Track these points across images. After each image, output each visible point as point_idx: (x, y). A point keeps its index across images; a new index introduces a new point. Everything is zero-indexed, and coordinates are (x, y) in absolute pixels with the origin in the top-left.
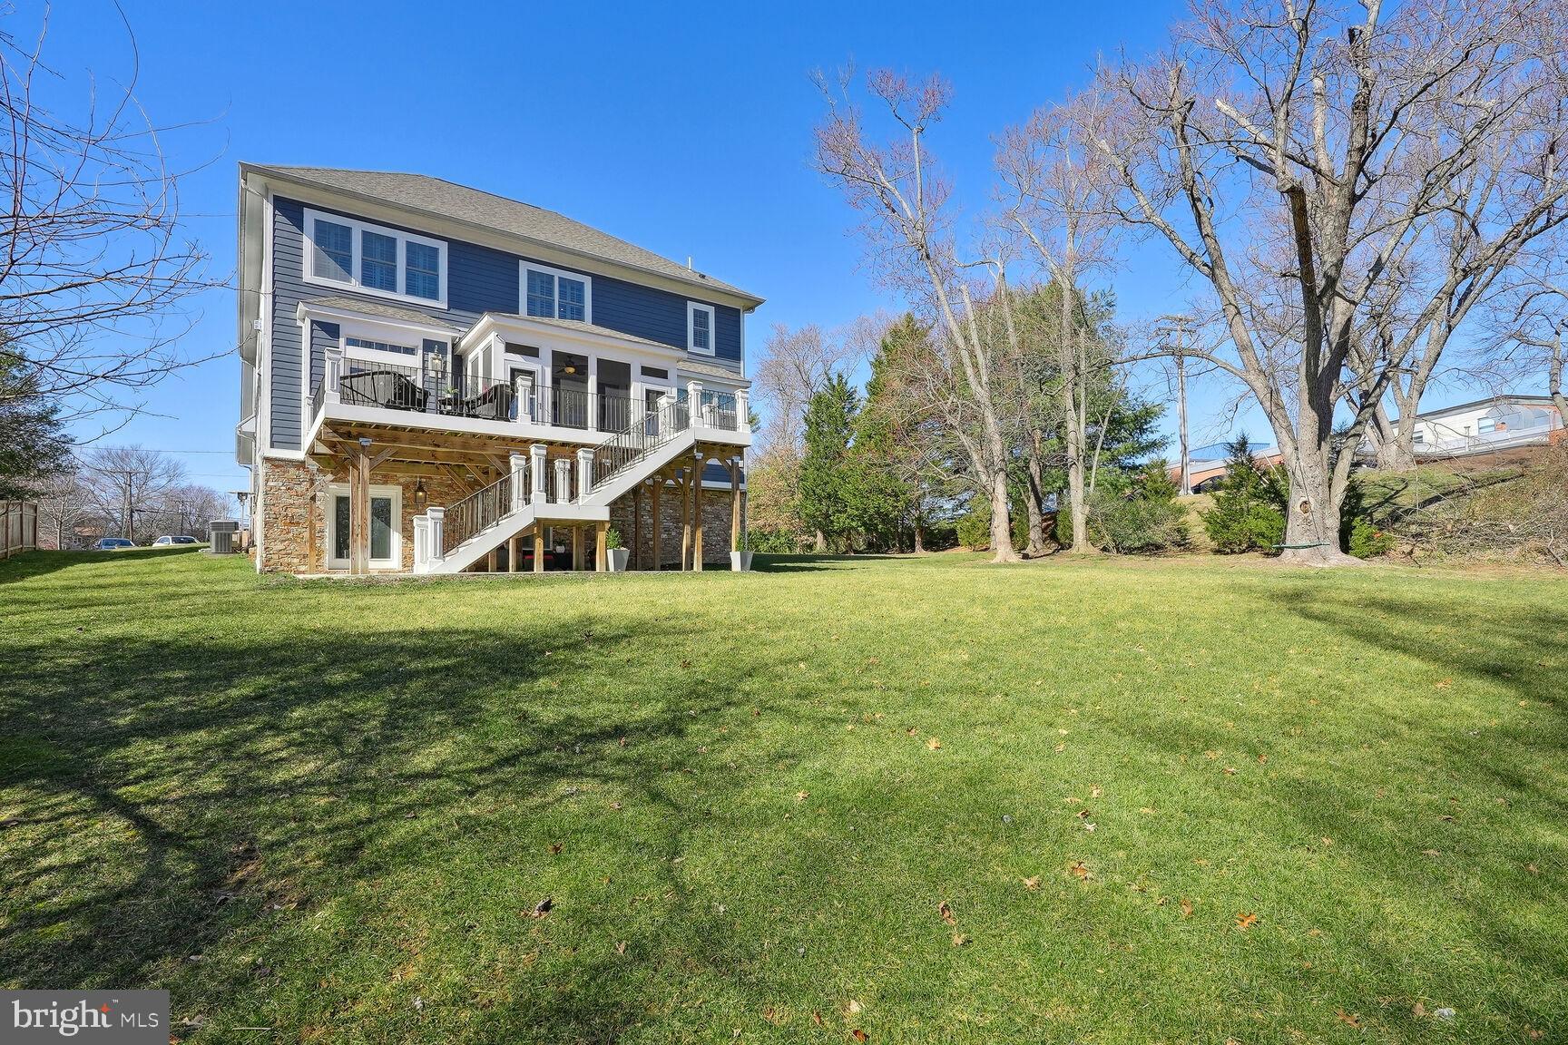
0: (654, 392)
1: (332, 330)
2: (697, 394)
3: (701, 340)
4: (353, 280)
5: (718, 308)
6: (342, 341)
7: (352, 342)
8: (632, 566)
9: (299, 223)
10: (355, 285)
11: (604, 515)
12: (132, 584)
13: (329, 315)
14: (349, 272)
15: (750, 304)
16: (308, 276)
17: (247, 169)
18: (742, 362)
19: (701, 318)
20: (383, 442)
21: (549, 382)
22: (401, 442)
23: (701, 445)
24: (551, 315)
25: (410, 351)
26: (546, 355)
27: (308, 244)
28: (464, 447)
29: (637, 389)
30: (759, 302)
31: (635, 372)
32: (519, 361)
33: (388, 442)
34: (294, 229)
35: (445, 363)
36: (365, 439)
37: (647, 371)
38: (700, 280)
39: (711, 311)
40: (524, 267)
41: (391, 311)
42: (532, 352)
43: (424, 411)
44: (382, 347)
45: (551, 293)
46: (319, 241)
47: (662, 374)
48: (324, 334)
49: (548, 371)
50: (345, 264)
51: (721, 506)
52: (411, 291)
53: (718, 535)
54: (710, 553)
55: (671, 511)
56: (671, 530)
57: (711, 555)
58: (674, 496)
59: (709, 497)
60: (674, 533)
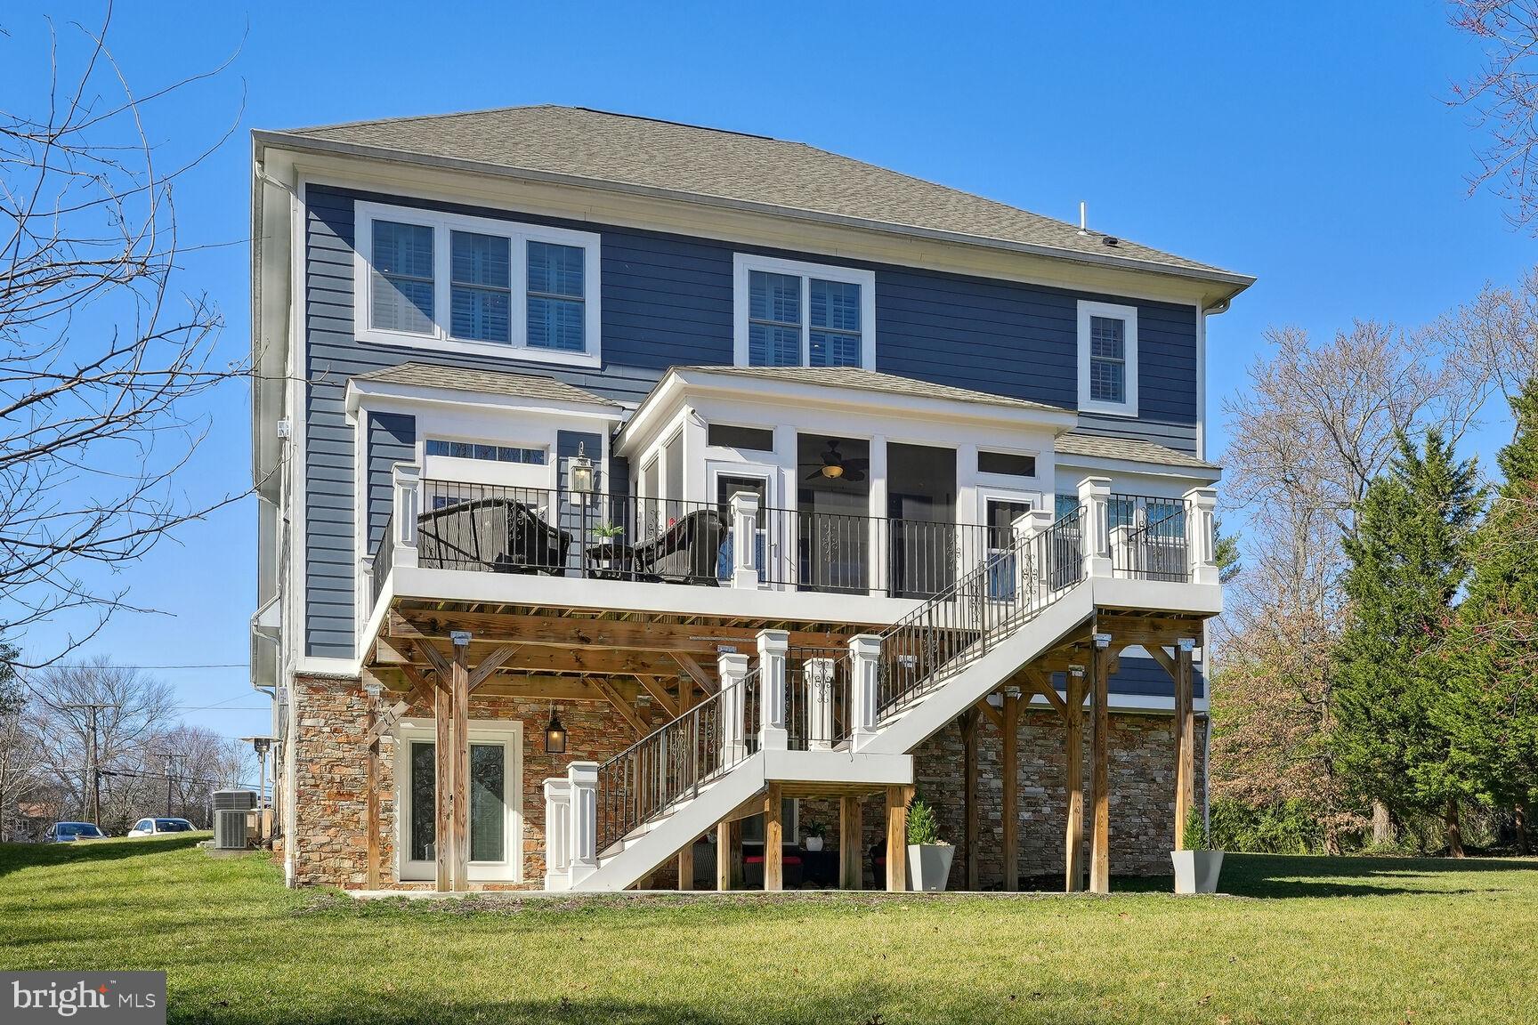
0: (1004, 505)
1: (400, 427)
2: (1099, 505)
3: (1107, 387)
4: (437, 328)
5: (1145, 307)
6: (420, 446)
7: (436, 448)
8: (959, 880)
9: (346, 231)
10: (440, 338)
11: (901, 772)
12: (103, 903)
13: (396, 400)
14: (429, 312)
15: (1218, 292)
16: (363, 330)
17: (266, 141)
18: (1199, 426)
19: (1107, 333)
20: (491, 636)
21: (791, 501)
22: (521, 637)
23: (1107, 617)
24: (794, 360)
25: (535, 457)
26: (786, 445)
27: (362, 268)
28: (633, 642)
29: (970, 504)
30: (1239, 286)
31: (966, 465)
32: (736, 461)
33: (499, 636)
34: (340, 243)
35: (598, 474)
36: (461, 634)
37: (990, 462)
38: (1105, 251)
39: (1130, 316)
40: (743, 265)
41: (502, 380)
42: (758, 440)
43: (561, 573)
44: (485, 452)
45: (795, 314)
46: (378, 262)
47: (1023, 466)
48: (389, 437)
49: (791, 477)
50: (423, 299)
51: (1151, 750)
52: (535, 339)
53: (1144, 813)
54: (1125, 853)
55: (1041, 762)
56: (1040, 802)
57: (1128, 856)
58: (1047, 729)
59: (1124, 731)
60: (1046, 810)
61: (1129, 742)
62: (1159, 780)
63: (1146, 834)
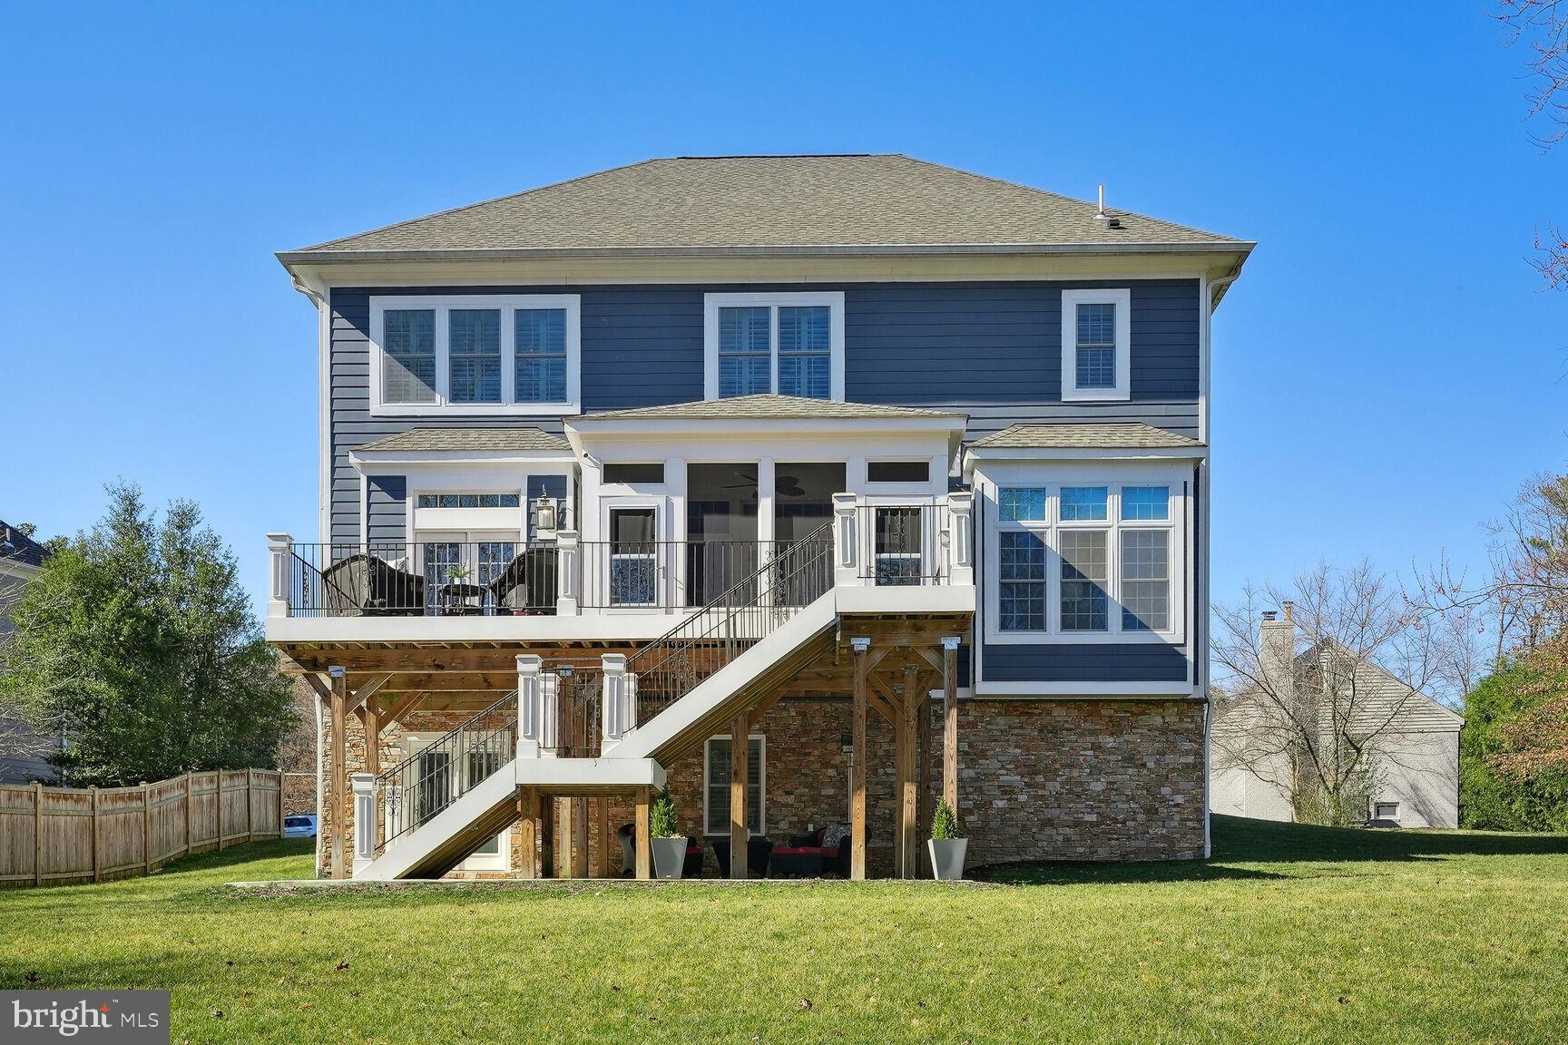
1: (394, 486)
3: (1096, 370)
4: (438, 397)
5: (1138, 288)
6: (409, 501)
7: (425, 501)
9: (362, 324)
10: (441, 405)
11: (643, 773)
13: (388, 464)
14: (432, 386)
16: (377, 406)
17: (288, 260)
18: (1202, 401)
19: (1096, 322)
20: (361, 668)
22: (386, 667)
24: (763, 388)
25: (511, 500)
26: (677, 477)
27: (376, 353)
28: (481, 667)
31: (856, 474)
32: (628, 496)
33: (368, 668)
34: (358, 334)
35: (564, 511)
36: (338, 668)
37: (880, 472)
39: (1122, 300)
40: (712, 303)
41: (485, 437)
42: (650, 474)
44: (470, 500)
46: (389, 348)
47: (917, 472)
48: (385, 497)
50: (425, 372)
51: (1141, 734)
52: (523, 395)
53: (1133, 799)
54: (1109, 839)
55: (1018, 751)
56: (1016, 790)
57: (1113, 842)
58: (1024, 719)
59: (1110, 717)
60: (1022, 798)
61: (1115, 728)
62: (1151, 765)
63: (1134, 820)
